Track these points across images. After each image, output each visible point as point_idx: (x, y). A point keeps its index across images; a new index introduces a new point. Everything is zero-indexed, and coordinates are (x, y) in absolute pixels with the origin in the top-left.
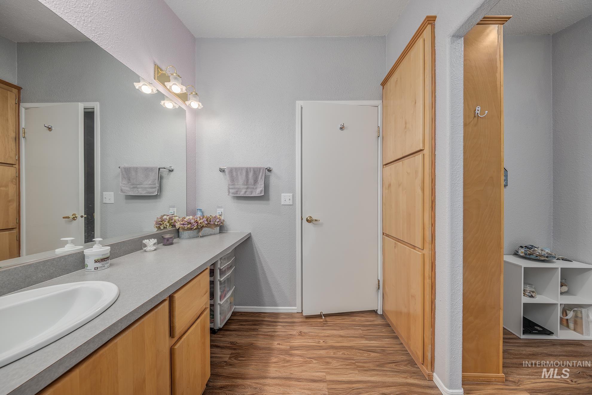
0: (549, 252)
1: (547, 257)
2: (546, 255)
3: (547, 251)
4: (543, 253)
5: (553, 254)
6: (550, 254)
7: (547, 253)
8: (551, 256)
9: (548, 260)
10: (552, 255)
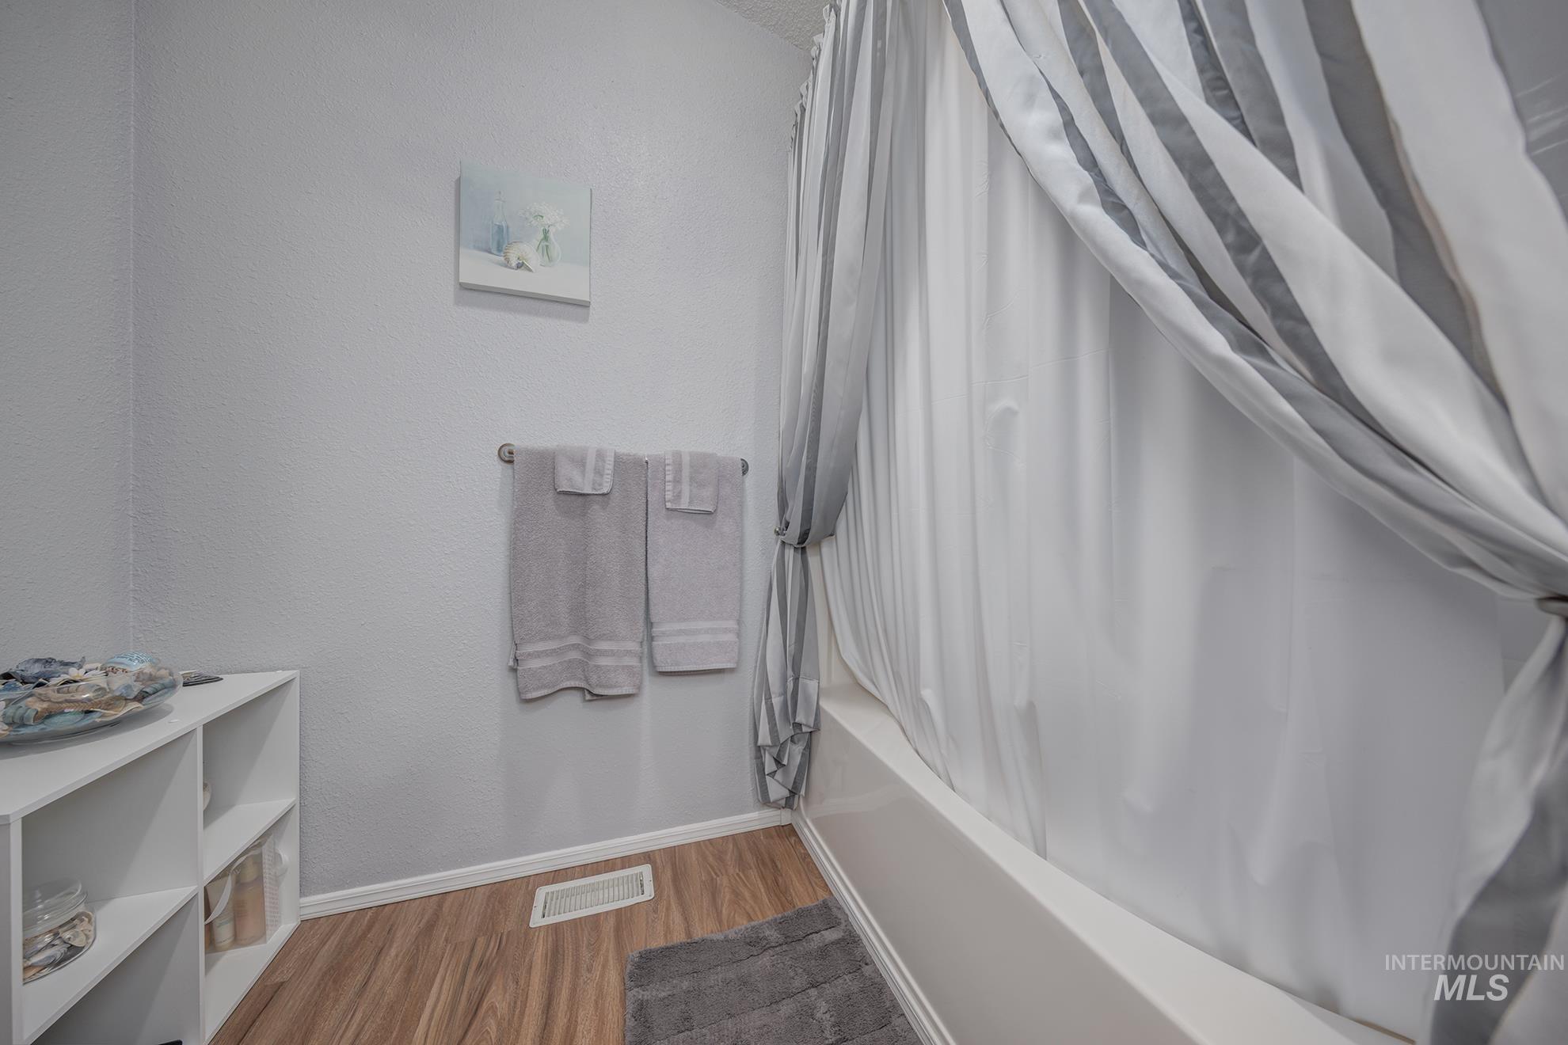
0: (147, 668)
1: (142, 697)
2: (137, 688)
3: (135, 667)
4: (118, 683)
5: (163, 672)
6: (152, 678)
7: (139, 677)
8: (157, 686)
9: (146, 707)
10: (161, 678)
